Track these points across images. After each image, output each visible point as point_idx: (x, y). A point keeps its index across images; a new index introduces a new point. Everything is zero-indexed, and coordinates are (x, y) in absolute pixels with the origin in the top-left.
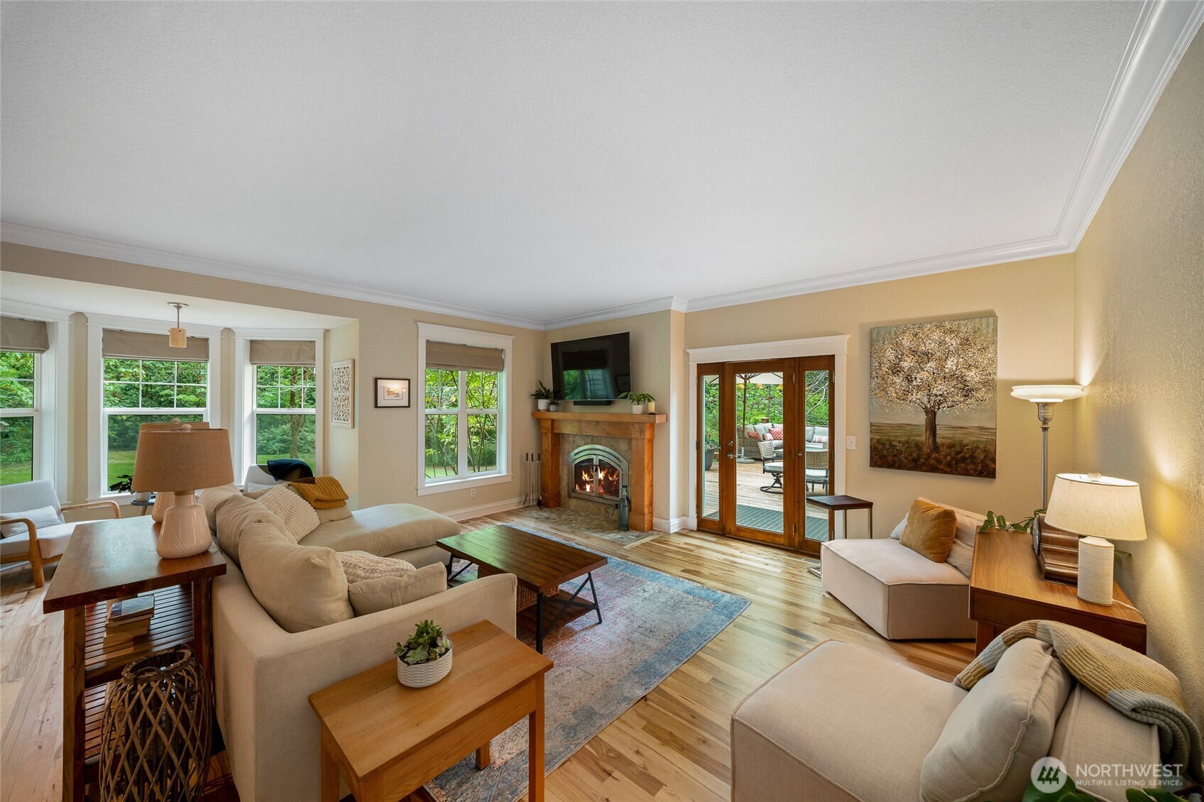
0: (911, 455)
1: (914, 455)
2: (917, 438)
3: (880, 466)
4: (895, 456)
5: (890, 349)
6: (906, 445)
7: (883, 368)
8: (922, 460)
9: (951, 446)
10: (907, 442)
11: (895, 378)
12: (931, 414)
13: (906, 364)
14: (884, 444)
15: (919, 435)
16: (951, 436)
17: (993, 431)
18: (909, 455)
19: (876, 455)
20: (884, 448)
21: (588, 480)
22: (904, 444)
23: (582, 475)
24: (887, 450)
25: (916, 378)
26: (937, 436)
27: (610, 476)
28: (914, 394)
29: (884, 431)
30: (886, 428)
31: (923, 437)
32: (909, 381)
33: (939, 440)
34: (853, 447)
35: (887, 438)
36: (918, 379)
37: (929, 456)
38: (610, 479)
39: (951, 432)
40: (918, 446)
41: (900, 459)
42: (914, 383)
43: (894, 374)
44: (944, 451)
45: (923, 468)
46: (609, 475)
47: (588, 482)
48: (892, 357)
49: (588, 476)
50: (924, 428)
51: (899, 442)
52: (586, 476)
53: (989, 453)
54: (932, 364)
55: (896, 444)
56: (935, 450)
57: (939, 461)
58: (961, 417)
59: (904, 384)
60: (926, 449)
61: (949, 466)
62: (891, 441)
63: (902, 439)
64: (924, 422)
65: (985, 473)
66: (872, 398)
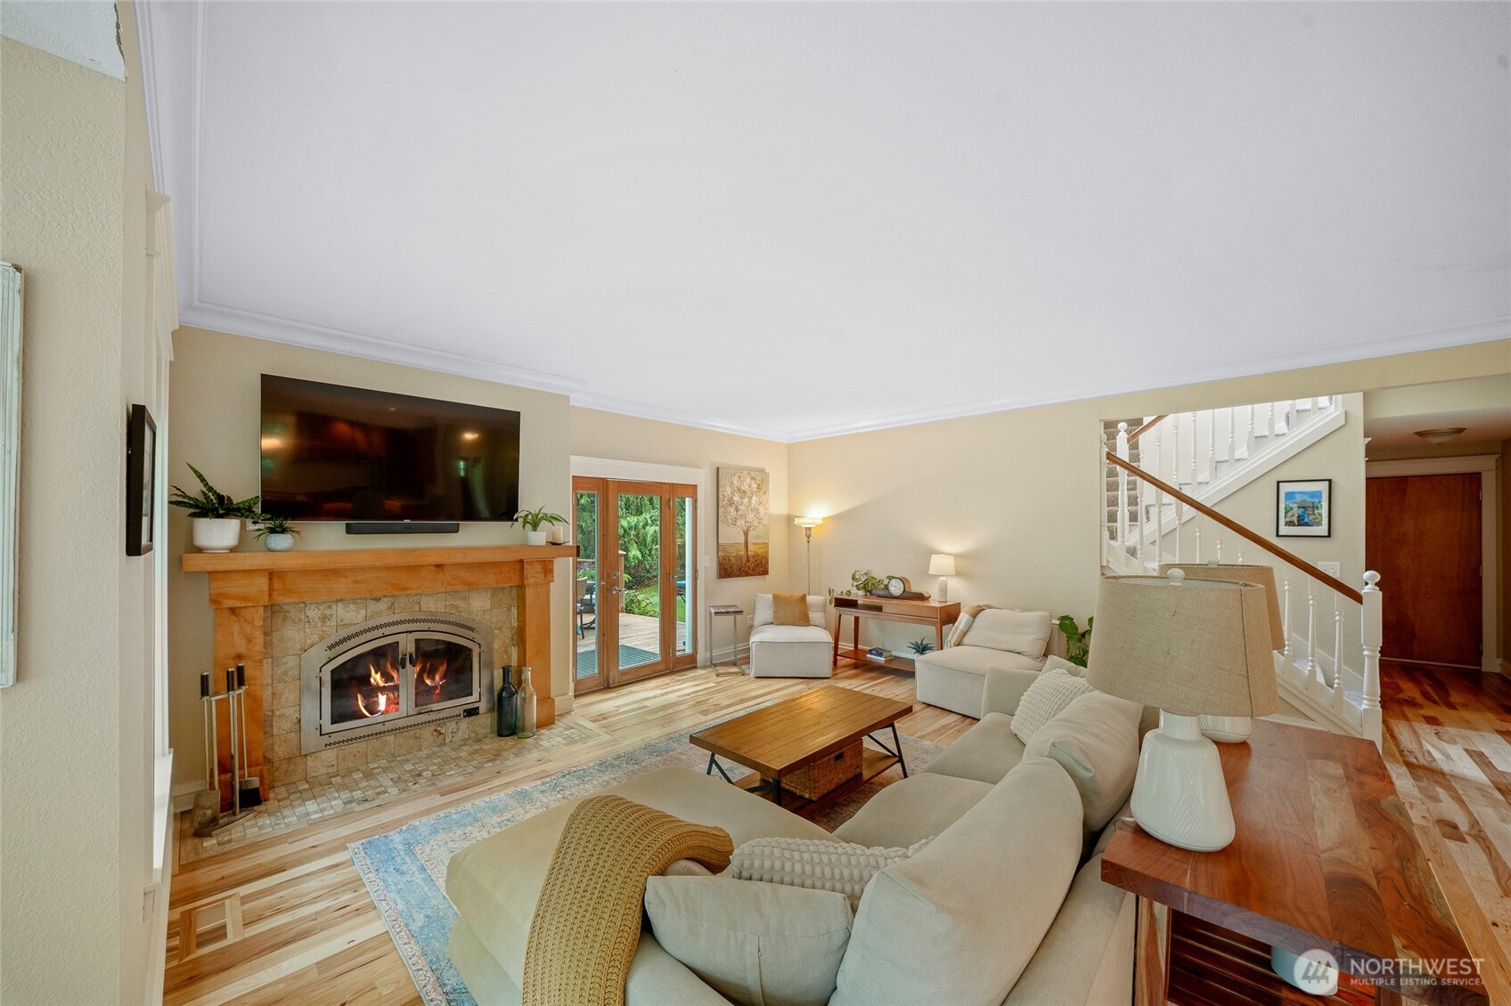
1: (739, 565)
2: (741, 554)
3: (724, 577)
4: (732, 567)
5: (728, 486)
7: (726, 500)
8: (743, 569)
9: (753, 556)
10: (737, 556)
11: (732, 508)
12: (746, 534)
13: (736, 498)
14: (725, 560)
15: (741, 551)
16: (753, 549)
17: (766, 545)
18: (738, 567)
19: (721, 571)
20: (726, 562)
21: (381, 684)
22: (734, 558)
23: (370, 676)
24: (728, 563)
25: (740, 509)
26: (749, 550)
27: (428, 677)
28: (740, 520)
29: (725, 548)
30: (727, 547)
31: (743, 553)
33: (749, 553)
34: (708, 565)
35: (727, 554)
37: (746, 564)
38: (428, 682)
39: (753, 547)
40: (741, 558)
41: (734, 569)
42: (740, 513)
44: (751, 559)
45: (744, 574)
46: (425, 676)
47: (383, 690)
48: (731, 492)
49: (382, 676)
50: (743, 545)
52: (378, 676)
53: (767, 559)
54: (746, 500)
55: (731, 558)
56: (748, 561)
57: (749, 568)
58: (758, 537)
59: (735, 513)
60: (744, 561)
61: (753, 570)
62: (729, 557)
63: (734, 555)
64: (743, 541)
65: (765, 572)
66: (720, 523)
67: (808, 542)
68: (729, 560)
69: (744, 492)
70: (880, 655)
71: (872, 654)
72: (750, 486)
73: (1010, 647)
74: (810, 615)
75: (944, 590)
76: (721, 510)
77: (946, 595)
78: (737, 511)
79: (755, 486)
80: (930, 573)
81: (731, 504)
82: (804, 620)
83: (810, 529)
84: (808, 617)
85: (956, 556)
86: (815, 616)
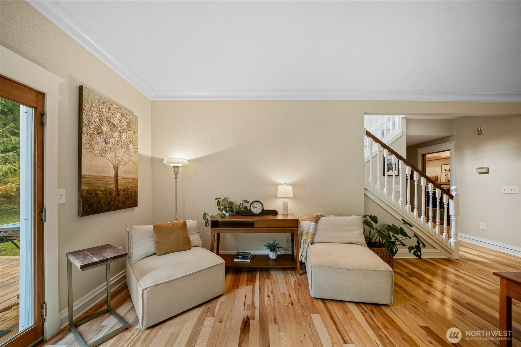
0: (107, 200)
1: (108, 200)
2: (110, 187)
3: (89, 214)
4: (99, 202)
5: (95, 112)
6: (105, 193)
7: (91, 127)
8: (112, 203)
9: (124, 190)
10: (105, 190)
11: (98, 138)
12: (116, 168)
13: (104, 129)
14: (91, 194)
15: (111, 185)
16: (124, 184)
17: (135, 180)
18: (106, 201)
19: (86, 205)
20: (91, 197)
22: (103, 192)
24: (94, 198)
25: (109, 141)
26: (119, 184)
28: (109, 153)
29: (91, 182)
30: (93, 180)
31: (112, 187)
32: (106, 143)
33: (120, 187)
34: (63, 201)
35: (93, 188)
36: (110, 142)
37: (116, 197)
39: (124, 181)
40: (110, 193)
41: (101, 205)
42: (109, 145)
43: (98, 134)
44: (121, 193)
45: (113, 208)
48: (97, 120)
50: (113, 179)
51: (101, 191)
53: (136, 193)
54: (116, 134)
55: (98, 192)
56: (118, 194)
57: (119, 202)
58: (127, 172)
59: (104, 144)
60: (114, 194)
61: (123, 203)
62: (95, 191)
63: (103, 189)
64: (112, 174)
65: (135, 204)
66: (84, 152)
67: (176, 178)
68: (97, 194)
69: (114, 126)
70: (246, 258)
71: (238, 258)
72: (120, 122)
73: (348, 241)
74: (191, 238)
75: (286, 207)
76: (85, 137)
77: (287, 210)
78: (107, 143)
79: (125, 124)
80: (277, 196)
81: (99, 133)
82: (186, 245)
83: (178, 167)
84: (190, 241)
85: (293, 185)
86: (195, 238)
